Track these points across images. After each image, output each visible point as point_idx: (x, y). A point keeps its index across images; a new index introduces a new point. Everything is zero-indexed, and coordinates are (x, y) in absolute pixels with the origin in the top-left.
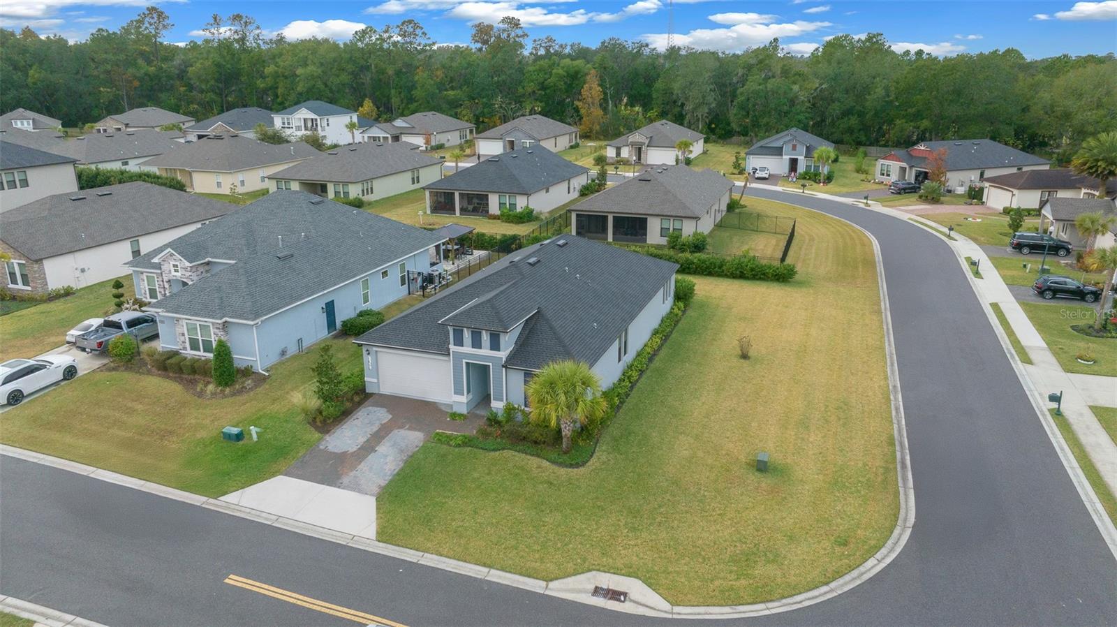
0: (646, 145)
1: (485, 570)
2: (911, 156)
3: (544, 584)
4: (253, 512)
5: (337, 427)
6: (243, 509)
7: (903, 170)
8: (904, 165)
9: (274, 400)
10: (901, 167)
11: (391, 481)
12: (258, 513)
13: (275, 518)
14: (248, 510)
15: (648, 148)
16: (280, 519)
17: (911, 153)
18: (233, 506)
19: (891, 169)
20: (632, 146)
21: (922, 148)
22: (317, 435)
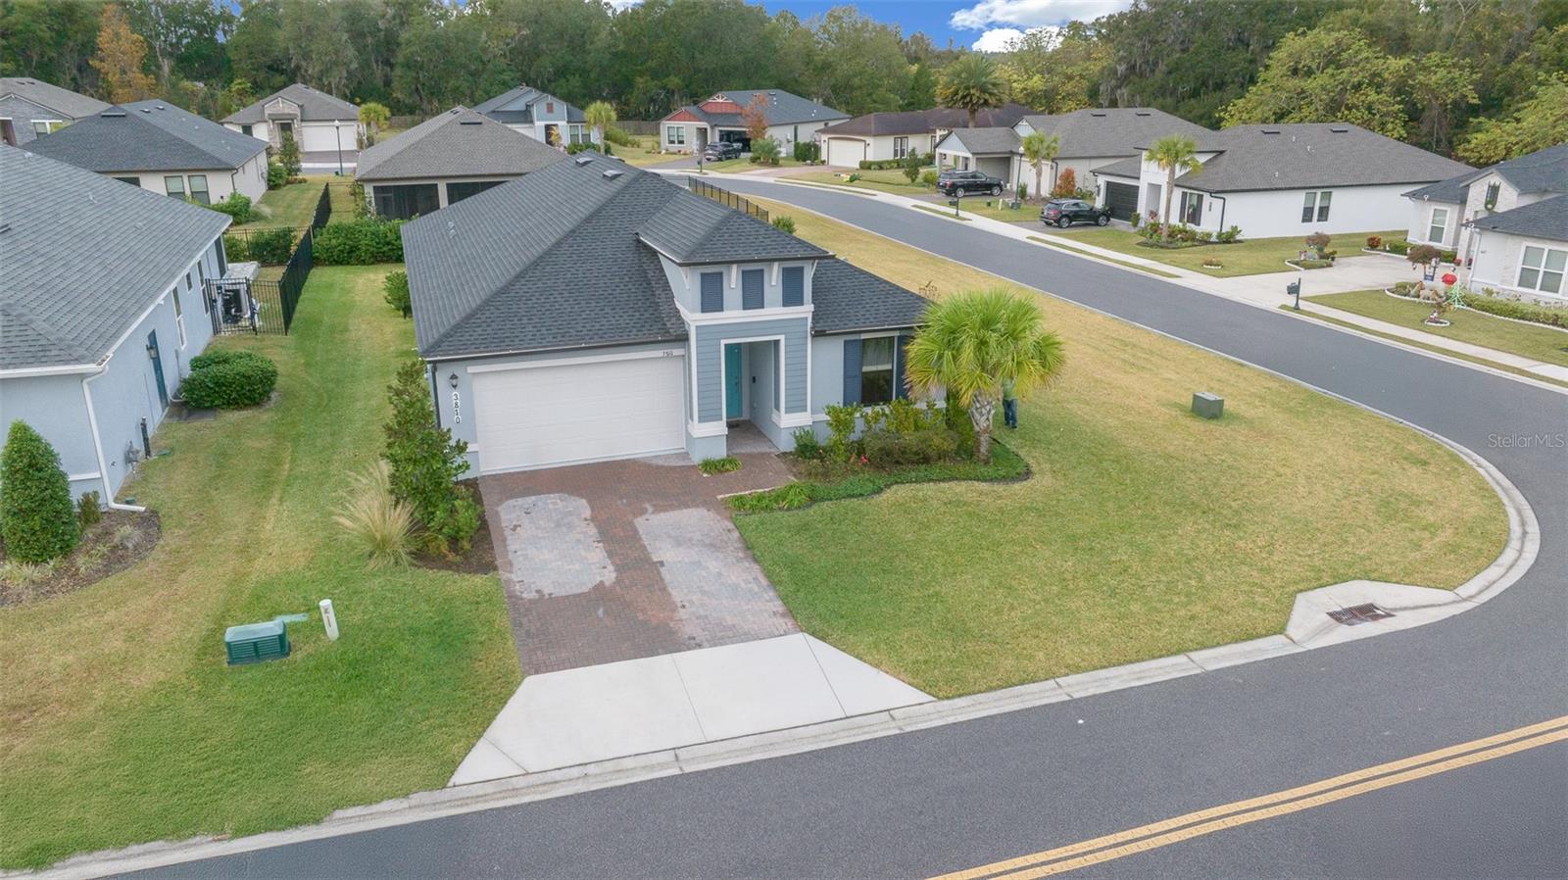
0: (299, 118)
1: (1181, 659)
2: (706, 113)
3: (1279, 639)
4: (592, 769)
5: (497, 550)
6: (557, 775)
7: (703, 132)
8: (703, 124)
9: (245, 550)
10: (698, 129)
11: (784, 599)
12: (610, 766)
13: (669, 756)
14: (576, 772)
15: (304, 124)
16: (681, 753)
17: (704, 108)
18: (522, 782)
19: (684, 132)
20: (273, 121)
21: (720, 101)
22: (478, 580)
